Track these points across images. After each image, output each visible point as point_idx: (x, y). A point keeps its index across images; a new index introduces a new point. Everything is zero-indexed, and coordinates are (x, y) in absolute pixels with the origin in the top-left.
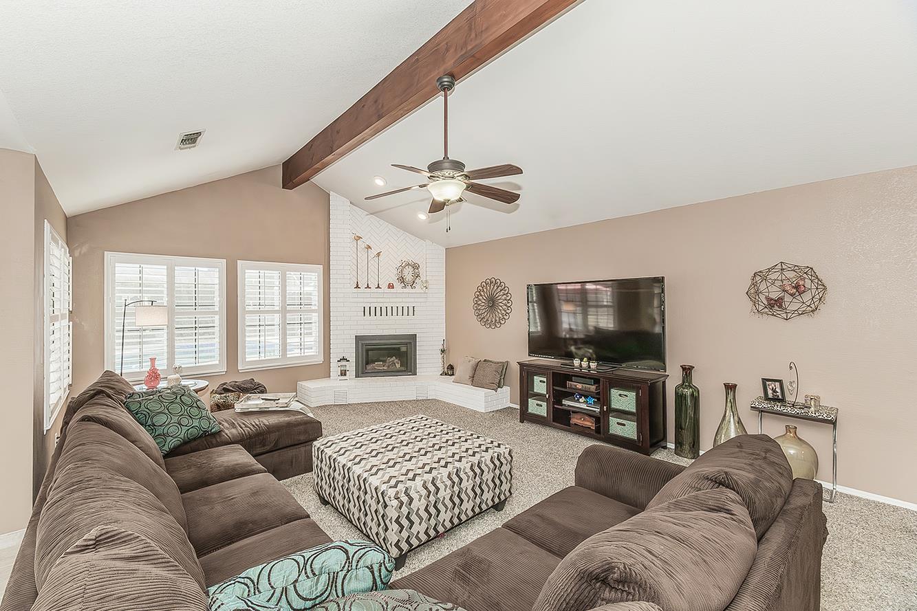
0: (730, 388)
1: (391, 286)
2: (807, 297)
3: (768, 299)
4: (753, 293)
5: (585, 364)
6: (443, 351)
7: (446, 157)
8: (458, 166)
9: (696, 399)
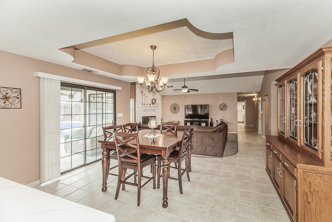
0: (217, 121)
1: (150, 104)
2: (225, 108)
3: (221, 108)
4: (220, 107)
5: (196, 119)
6: (162, 120)
7: (185, 85)
8: (187, 87)
9: (213, 123)
